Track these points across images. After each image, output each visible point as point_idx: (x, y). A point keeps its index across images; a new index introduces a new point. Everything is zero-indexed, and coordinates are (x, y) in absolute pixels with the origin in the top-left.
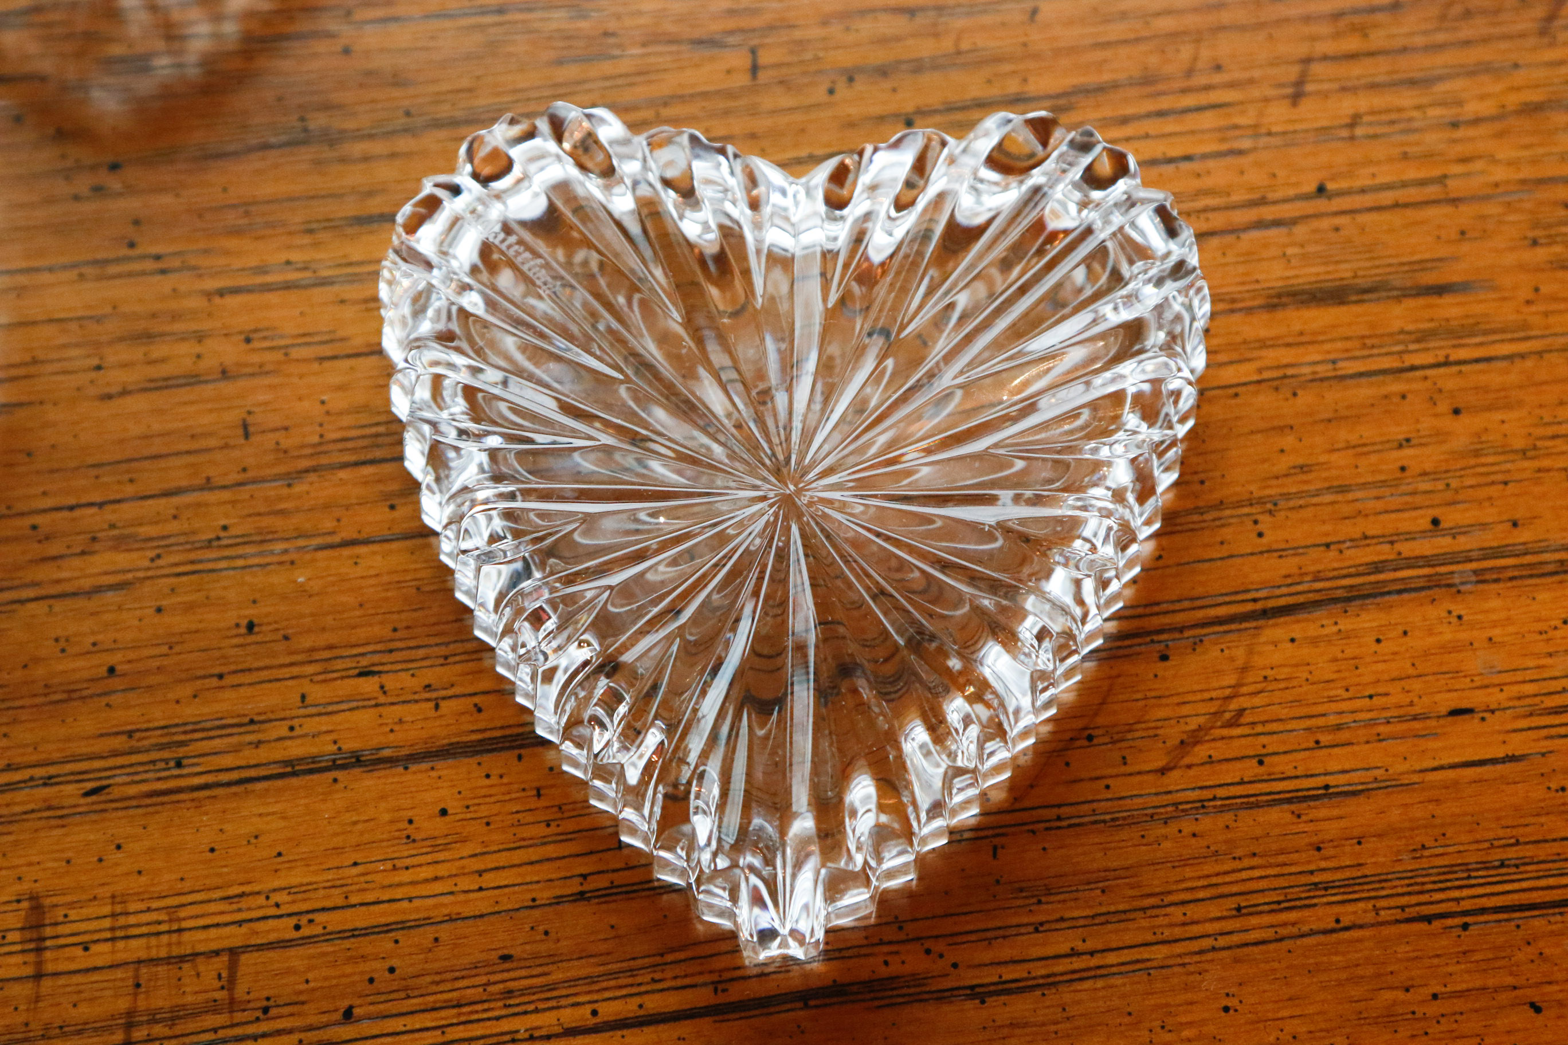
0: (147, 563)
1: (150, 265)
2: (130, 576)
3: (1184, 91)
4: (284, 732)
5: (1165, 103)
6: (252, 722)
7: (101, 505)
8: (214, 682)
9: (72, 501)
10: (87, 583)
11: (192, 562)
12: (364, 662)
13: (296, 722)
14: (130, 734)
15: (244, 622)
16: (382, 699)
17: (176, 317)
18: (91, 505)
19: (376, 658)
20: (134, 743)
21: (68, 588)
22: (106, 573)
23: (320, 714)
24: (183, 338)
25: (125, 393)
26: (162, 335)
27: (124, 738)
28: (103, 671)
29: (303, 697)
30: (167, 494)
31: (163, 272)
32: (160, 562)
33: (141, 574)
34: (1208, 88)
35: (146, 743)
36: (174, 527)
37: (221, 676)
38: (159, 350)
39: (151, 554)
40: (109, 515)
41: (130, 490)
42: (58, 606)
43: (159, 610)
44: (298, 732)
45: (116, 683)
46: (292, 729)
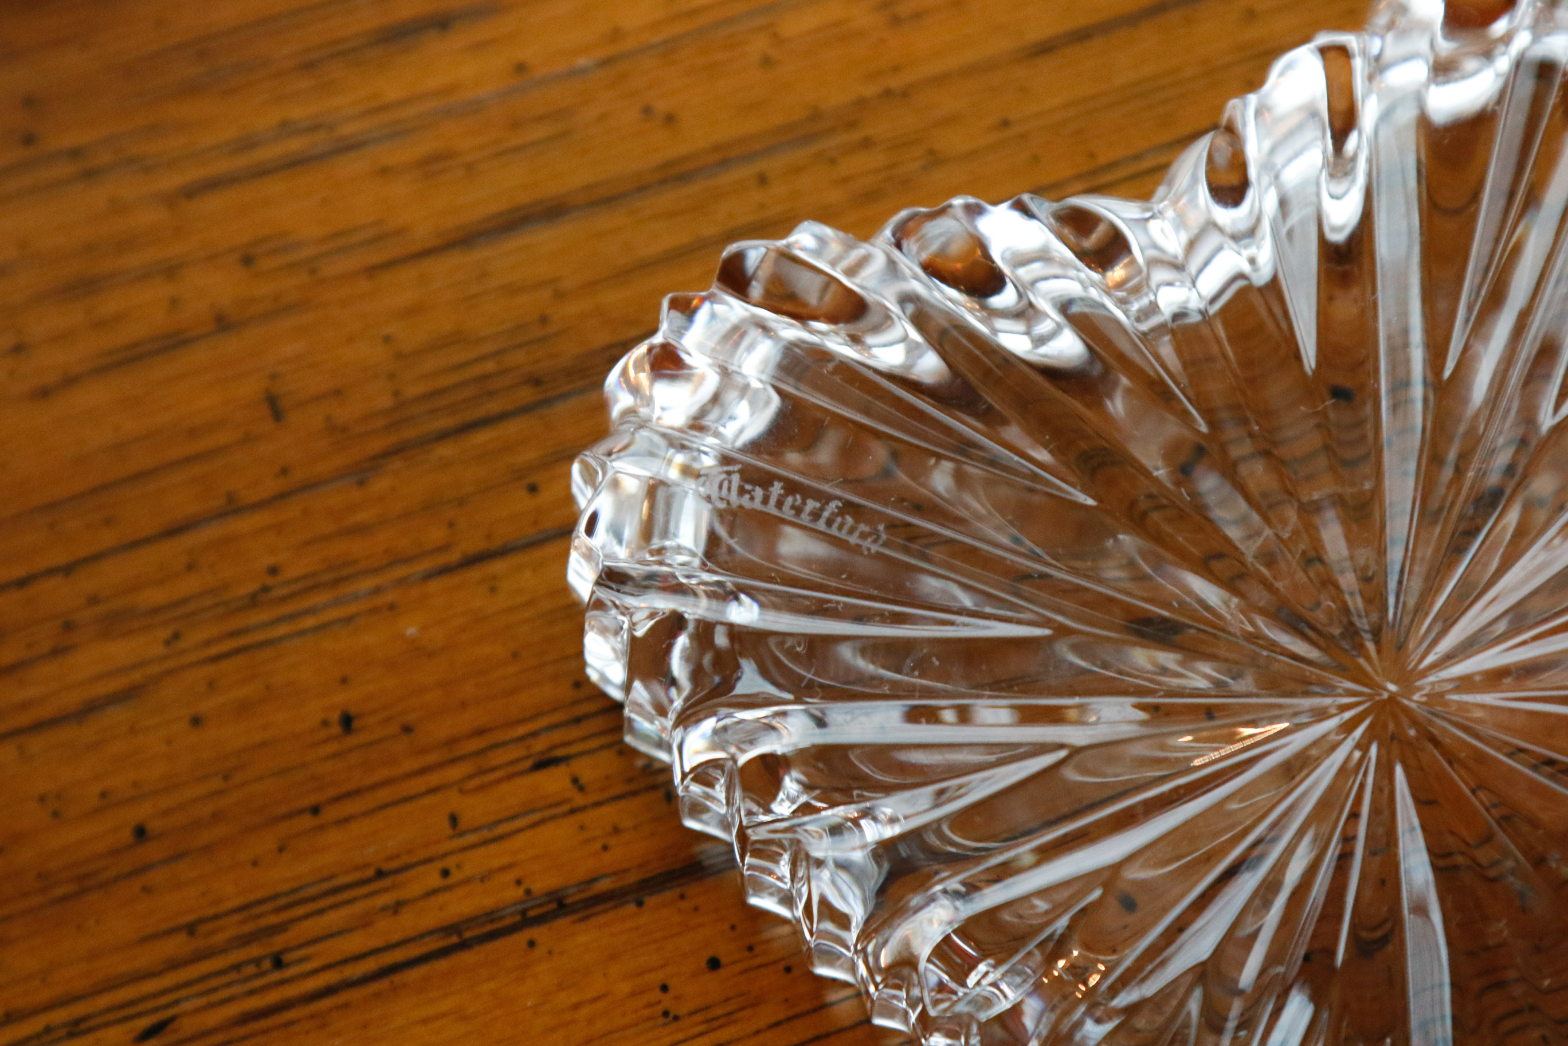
0: (159, 650)
1: (63, 170)
2: (137, 676)
4: (435, 880)
6: (380, 874)
7: (68, 570)
8: (307, 821)
9: (19, 571)
10: (72, 700)
11: (233, 634)
12: (539, 745)
13: (450, 862)
14: (191, 929)
15: (335, 716)
16: (579, 800)
17: (125, 244)
18: (51, 572)
19: (557, 736)
20: (199, 943)
21: (45, 712)
22: (99, 677)
23: (486, 842)
24: (144, 276)
25: (70, 381)
26: (108, 277)
27: (181, 938)
28: (126, 835)
29: (454, 820)
30: (173, 532)
31: (89, 175)
32: (181, 644)
33: (155, 669)
35: (219, 939)
36: (190, 585)
37: (315, 810)
38: (109, 304)
39: (165, 633)
40: (87, 582)
41: (108, 538)
42: (36, 744)
43: (196, 721)
44: (456, 876)
45: (152, 851)
46: (445, 873)
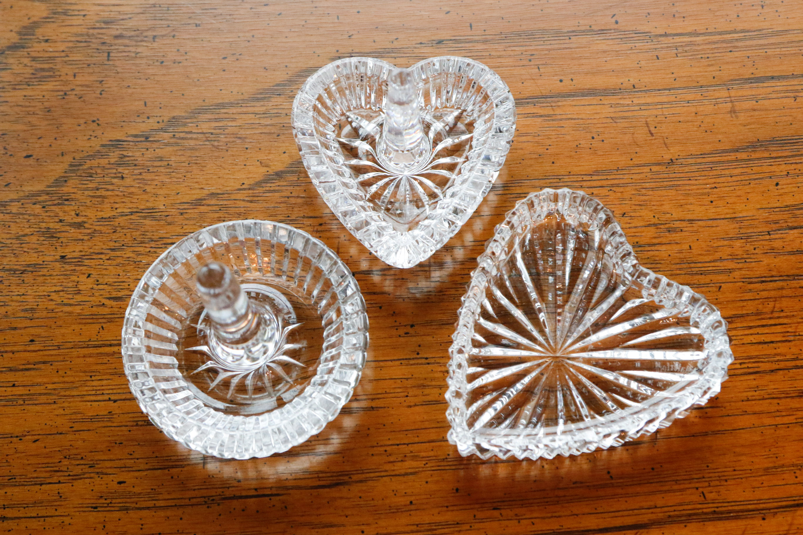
0: (423, 466)
1: (424, 361)
2: (417, 470)
3: (770, 318)
4: (468, 528)
5: (764, 322)
6: (458, 524)
7: (408, 444)
8: (445, 509)
9: (398, 442)
10: (403, 472)
11: (439, 466)
12: (495, 505)
13: (472, 525)
14: (417, 525)
15: (455, 488)
16: (501, 518)
17: (432, 379)
18: (404, 444)
19: (499, 504)
20: (418, 528)
21: (397, 473)
22: (410, 468)
23: (480, 522)
24: (435, 387)
25: (416, 405)
26: (428, 386)
27: (415, 527)
28: (408, 502)
29: (475, 516)
30: (429, 442)
31: (428, 364)
32: (427, 466)
33: (421, 469)
34: (779, 317)
35: (422, 529)
36: (431, 454)
37: (447, 507)
38: (427, 391)
39: (424, 462)
40: (411, 448)
41: (417, 440)
42: (394, 479)
43: (427, 482)
44: (473, 528)
45: (412, 507)
46: (471, 527)
